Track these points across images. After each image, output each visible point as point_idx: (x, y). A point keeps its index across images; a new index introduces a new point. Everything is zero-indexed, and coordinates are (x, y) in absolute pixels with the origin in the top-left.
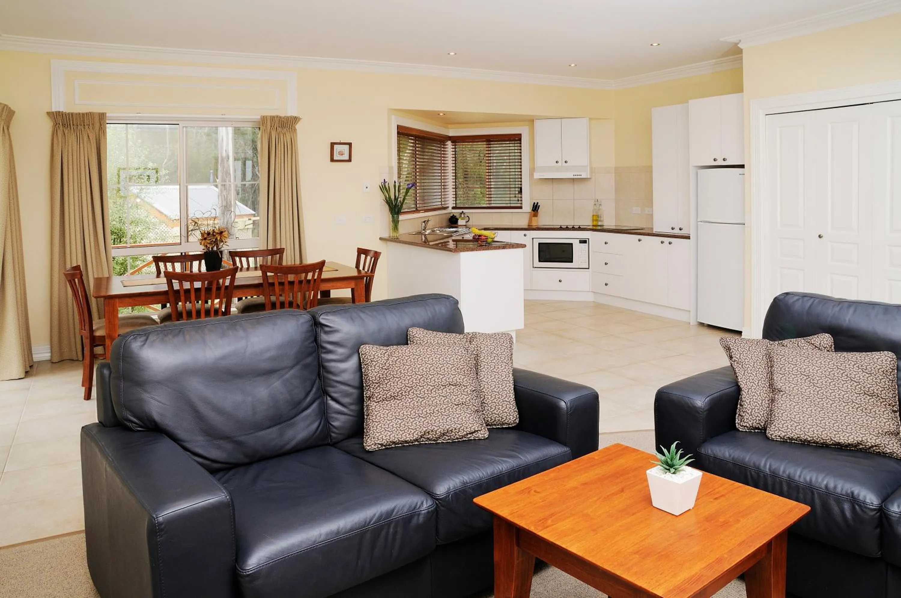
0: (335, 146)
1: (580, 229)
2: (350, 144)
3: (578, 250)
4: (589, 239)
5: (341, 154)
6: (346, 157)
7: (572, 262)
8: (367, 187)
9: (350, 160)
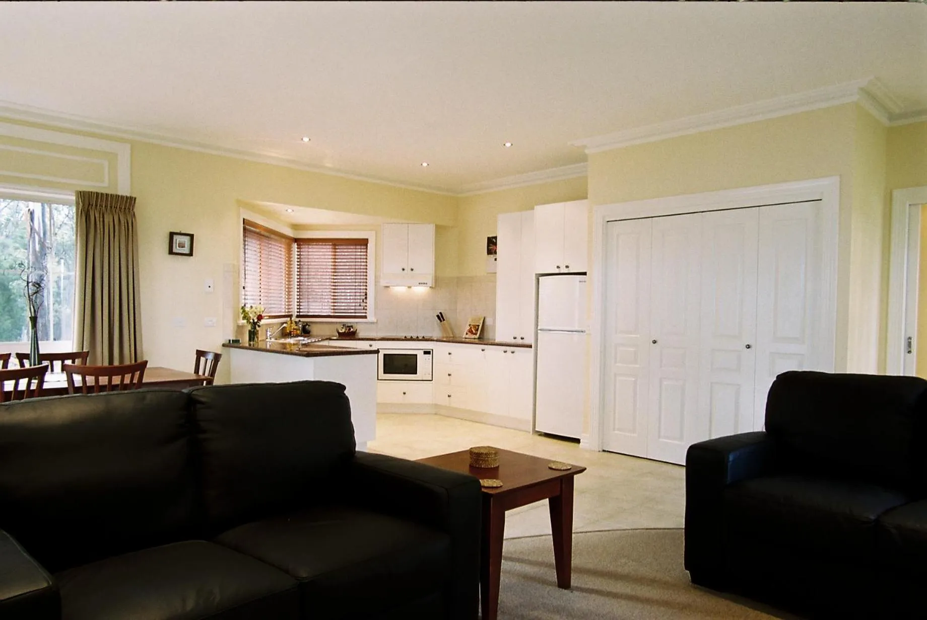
0: (175, 237)
1: (424, 339)
2: (192, 236)
3: (423, 362)
4: (432, 350)
5: (182, 246)
6: (186, 250)
7: (416, 373)
8: (210, 287)
9: (191, 254)
